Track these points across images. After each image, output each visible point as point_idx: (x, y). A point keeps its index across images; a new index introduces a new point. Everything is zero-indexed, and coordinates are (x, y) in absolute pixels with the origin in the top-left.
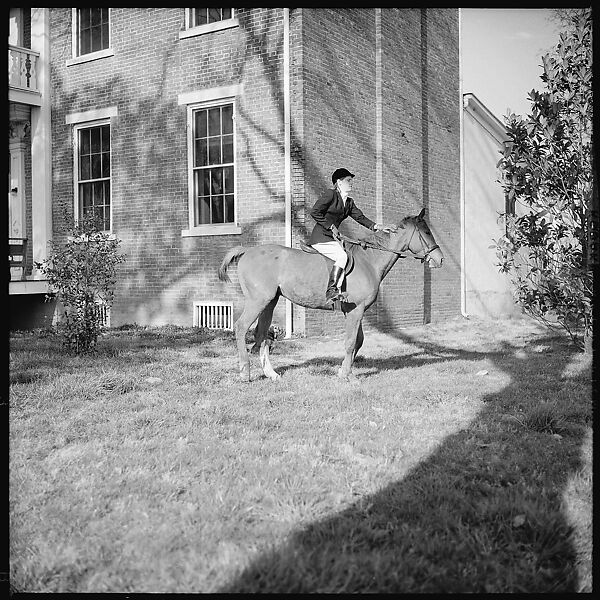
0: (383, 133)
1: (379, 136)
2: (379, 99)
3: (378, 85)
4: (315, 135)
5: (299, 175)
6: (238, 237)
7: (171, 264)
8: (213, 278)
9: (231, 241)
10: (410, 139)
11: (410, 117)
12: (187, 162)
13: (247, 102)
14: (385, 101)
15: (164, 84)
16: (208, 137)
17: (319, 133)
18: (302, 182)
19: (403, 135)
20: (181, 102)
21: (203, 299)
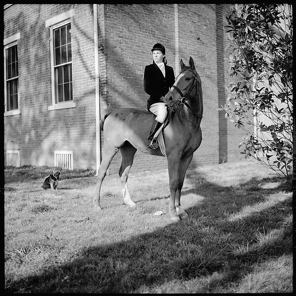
0: (179, 37)
1: (177, 40)
2: (176, 14)
4: (116, 38)
6: (74, 109)
7: (44, 128)
8: (63, 136)
9: (71, 112)
10: (205, 41)
11: (205, 27)
12: (50, 63)
13: (76, 20)
14: (181, 16)
15: (39, 15)
16: (61, 46)
17: (120, 37)
18: (105, 70)
19: (198, 39)
20: (47, 25)
21: (59, 150)
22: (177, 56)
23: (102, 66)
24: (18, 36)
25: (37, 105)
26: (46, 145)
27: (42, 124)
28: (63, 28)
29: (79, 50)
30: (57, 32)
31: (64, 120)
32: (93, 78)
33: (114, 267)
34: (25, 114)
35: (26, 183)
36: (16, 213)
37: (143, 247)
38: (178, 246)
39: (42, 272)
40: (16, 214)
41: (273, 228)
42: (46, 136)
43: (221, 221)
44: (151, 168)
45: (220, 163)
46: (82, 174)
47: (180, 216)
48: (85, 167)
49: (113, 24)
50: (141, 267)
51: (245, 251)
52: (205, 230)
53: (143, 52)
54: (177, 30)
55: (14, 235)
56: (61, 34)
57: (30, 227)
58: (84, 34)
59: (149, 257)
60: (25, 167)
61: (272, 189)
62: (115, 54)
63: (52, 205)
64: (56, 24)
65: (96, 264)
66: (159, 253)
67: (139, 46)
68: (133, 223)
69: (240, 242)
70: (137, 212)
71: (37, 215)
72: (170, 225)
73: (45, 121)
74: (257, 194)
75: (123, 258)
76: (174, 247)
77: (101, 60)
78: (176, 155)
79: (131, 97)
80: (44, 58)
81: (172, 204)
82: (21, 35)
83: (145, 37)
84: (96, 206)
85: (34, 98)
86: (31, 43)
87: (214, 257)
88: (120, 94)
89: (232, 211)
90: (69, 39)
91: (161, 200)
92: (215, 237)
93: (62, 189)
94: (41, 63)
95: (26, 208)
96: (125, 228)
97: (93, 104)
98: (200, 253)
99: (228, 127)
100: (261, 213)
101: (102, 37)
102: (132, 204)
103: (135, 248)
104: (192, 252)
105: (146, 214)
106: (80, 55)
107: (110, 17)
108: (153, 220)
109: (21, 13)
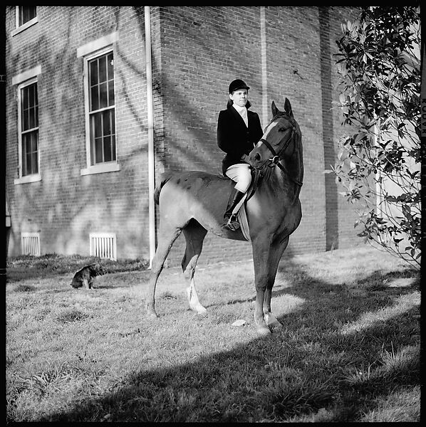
0: (268, 70)
1: (264, 73)
2: (263, 38)
3: (262, 25)
4: (177, 72)
5: (159, 111)
6: (118, 174)
7: (75, 200)
8: (102, 212)
9: (113, 178)
10: (305, 76)
11: (304, 55)
12: (84, 108)
13: (121, 47)
14: (271, 40)
15: (68, 40)
16: (99, 84)
17: (183, 70)
18: (162, 118)
19: (295, 72)
20: (79, 55)
21: (96, 231)
22: (265, 97)
23: (157, 111)
24: (38, 70)
25: (64, 168)
26: (78, 224)
27: (72, 195)
28: (102, 59)
29: (124, 89)
30: (93, 64)
31: (104, 190)
32: (144, 128)
33: (176, 401)
34: (47, 180)
35: (48, 280)
36: (35, 322)
37: (217, 373)
38: (268, 370)
39: (73, 407)
40: (36, 324)
41: (406, 344)
42: (78, 212)
43: (330, 334)
44: (228, 258)
45: (328, 249)
46: (129, 266)
47: (271, 327)
48: (133, 257)
49: (173, 52)
50: (215, 401)
51: (365, 378)
52: (307, 347)
53: (216, 92)
54: (264, 59)
55: (32, 354)
56: (100, 67)
57: (55, 343)
58: (132, 66)
59: (225, 386)
60: (47, 256)
61: (403, 288)
62: (176, 94)
63: (86, 312)
64: (92, 53)
65: (150, 397)
66: (241, 381)
67: (210, 84)
68: (202, 338)
69: (357, 365)
70: (209, 320)
71: (65, 325)
72: (256, 341)
73: (76, 191)
74: (381, 295)
75: (189, 387)
76: (262, 372)
77: (157, 103)
78: (264, 238)
79: (199, 155)
80: (75, 100)
81: (260, 310)
82: (42, 68)
83: (219, 71)
84: (149, 312)
85: (61, 158)
86: (57, 80)
87: (320, 387)
88: (184, 151)
89: (346, 320)
90: (111, 75)
91: (244, 304)
92: (322, 358)
93: (101, 287)
94: (71, 108)
95: (49, 316)
96: (191, 345)
97: (145, 166)
98: (300, 381)
99: (339, 198)
100: (388, 322)
101: (157, 71)
102: (201, 309)
103: (205, 374)
104: (288, 379)
105: (222, 324)
106: (127, 96)
107: (169, 43)
108: (231, 333)
109: (43, 38)
